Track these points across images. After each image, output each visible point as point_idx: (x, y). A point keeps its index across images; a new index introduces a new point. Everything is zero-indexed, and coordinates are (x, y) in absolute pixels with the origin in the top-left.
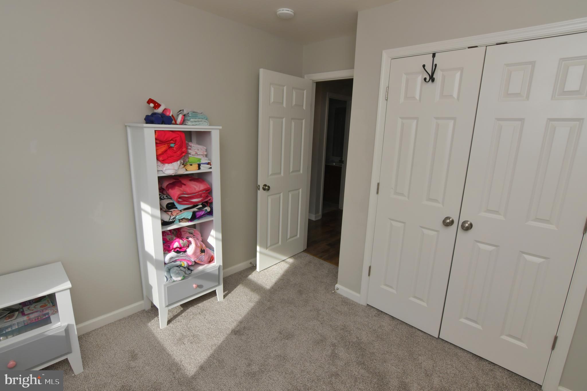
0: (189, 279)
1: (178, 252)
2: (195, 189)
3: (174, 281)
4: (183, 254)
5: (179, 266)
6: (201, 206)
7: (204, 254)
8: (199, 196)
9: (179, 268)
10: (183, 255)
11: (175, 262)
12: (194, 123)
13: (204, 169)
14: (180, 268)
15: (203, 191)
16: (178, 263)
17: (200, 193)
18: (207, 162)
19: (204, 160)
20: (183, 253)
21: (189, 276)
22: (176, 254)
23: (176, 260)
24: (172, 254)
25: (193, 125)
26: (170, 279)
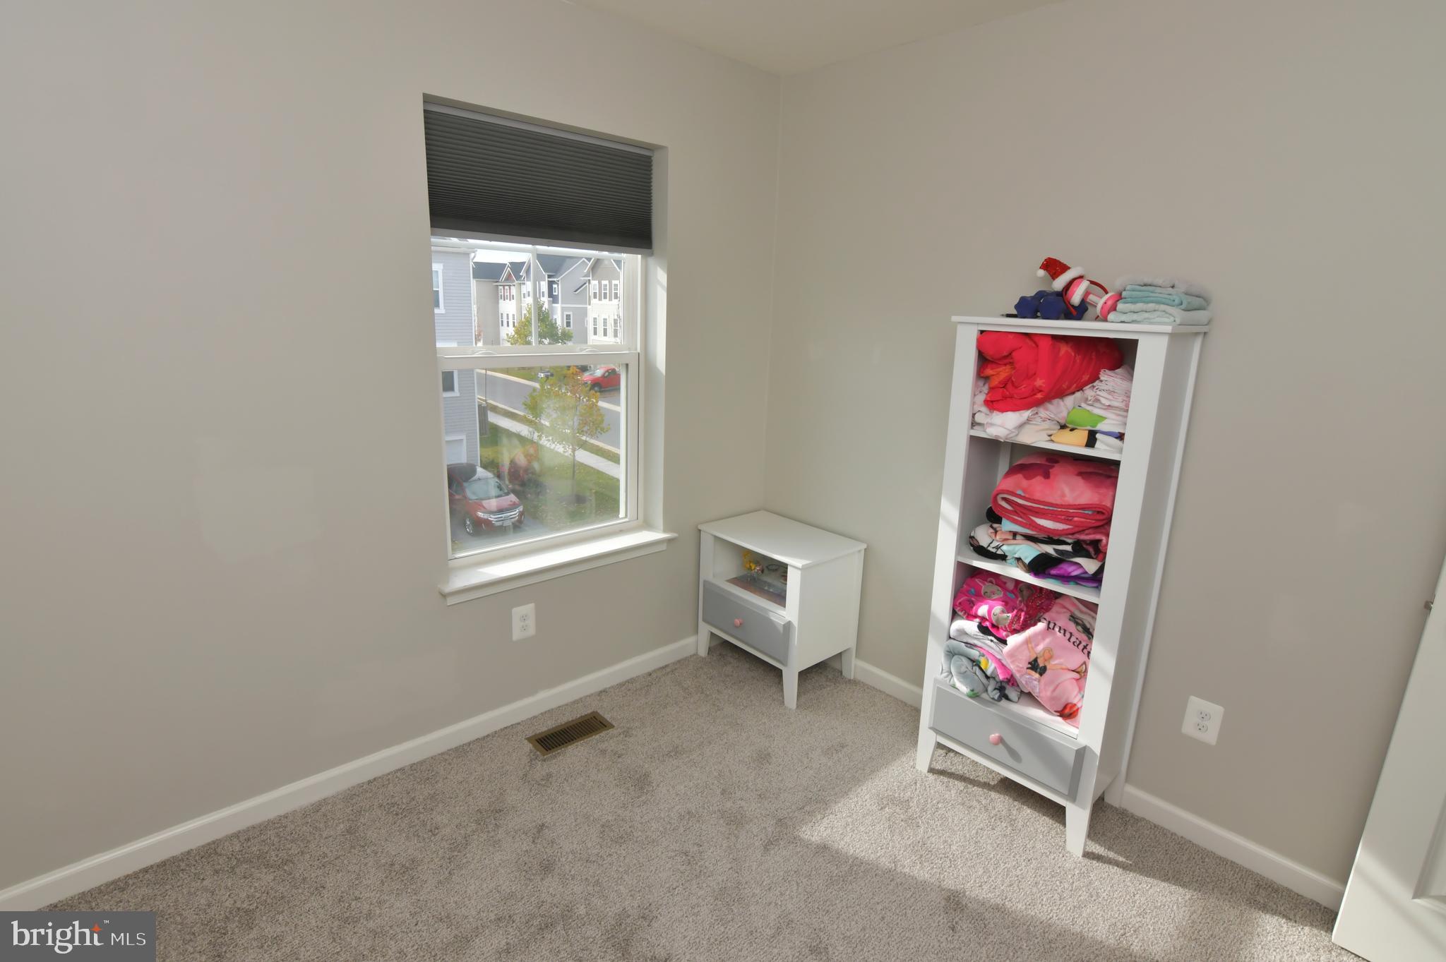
0: (989, 709)
1: (983, 630)
2: (1063, 495)
3: (954, 686)
4: (992, 641)
5: (975, 663)
6: (1069, 548)
7: (1037, 676)
8: (1063, 517)
9: (973, 666)
10: (992, 644)
11: (972, 649)
12: (1123, 318)
13: (1103, 449)
14: (974, 668)
15: (1079, 509)
16: (974, 653)
17: (1071, 511)
18: (1117, 430)
19: (1109, 423)
20: (995, 640)
21: (994, 703)
22: (978, 631)
23: (976, 646)
24: (971, 626)
25: (1122, 322)
26: (946, 674)
